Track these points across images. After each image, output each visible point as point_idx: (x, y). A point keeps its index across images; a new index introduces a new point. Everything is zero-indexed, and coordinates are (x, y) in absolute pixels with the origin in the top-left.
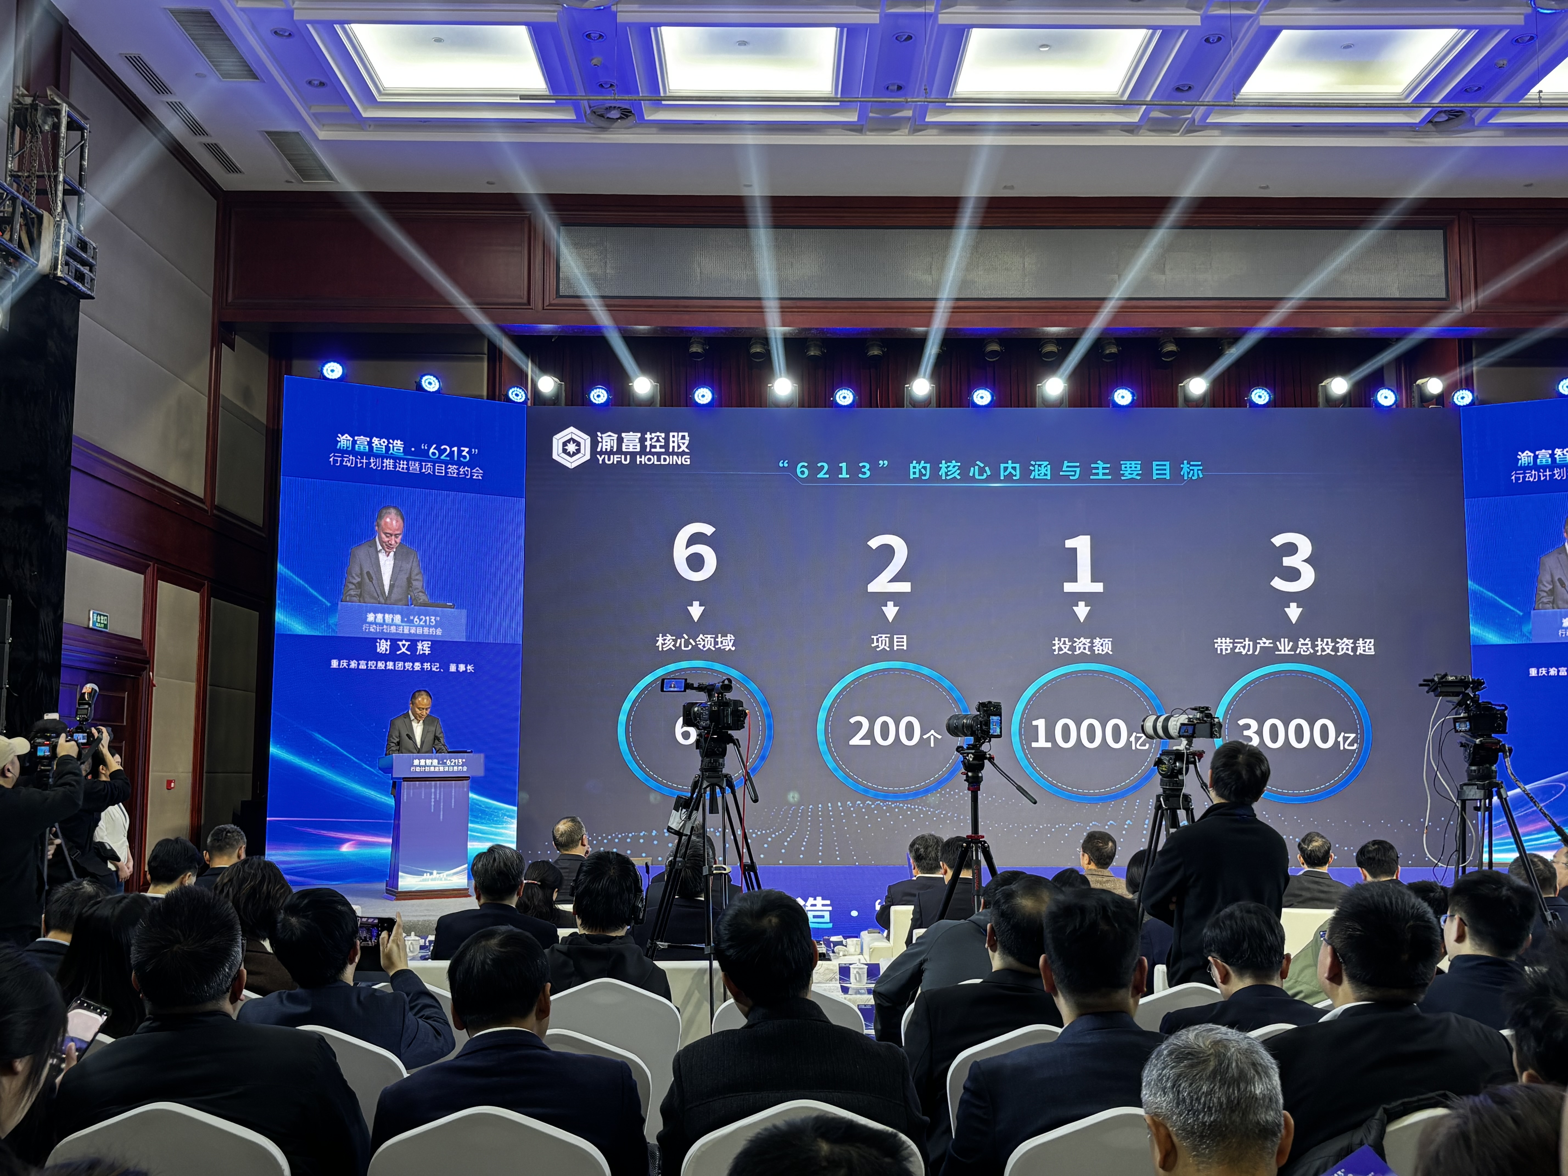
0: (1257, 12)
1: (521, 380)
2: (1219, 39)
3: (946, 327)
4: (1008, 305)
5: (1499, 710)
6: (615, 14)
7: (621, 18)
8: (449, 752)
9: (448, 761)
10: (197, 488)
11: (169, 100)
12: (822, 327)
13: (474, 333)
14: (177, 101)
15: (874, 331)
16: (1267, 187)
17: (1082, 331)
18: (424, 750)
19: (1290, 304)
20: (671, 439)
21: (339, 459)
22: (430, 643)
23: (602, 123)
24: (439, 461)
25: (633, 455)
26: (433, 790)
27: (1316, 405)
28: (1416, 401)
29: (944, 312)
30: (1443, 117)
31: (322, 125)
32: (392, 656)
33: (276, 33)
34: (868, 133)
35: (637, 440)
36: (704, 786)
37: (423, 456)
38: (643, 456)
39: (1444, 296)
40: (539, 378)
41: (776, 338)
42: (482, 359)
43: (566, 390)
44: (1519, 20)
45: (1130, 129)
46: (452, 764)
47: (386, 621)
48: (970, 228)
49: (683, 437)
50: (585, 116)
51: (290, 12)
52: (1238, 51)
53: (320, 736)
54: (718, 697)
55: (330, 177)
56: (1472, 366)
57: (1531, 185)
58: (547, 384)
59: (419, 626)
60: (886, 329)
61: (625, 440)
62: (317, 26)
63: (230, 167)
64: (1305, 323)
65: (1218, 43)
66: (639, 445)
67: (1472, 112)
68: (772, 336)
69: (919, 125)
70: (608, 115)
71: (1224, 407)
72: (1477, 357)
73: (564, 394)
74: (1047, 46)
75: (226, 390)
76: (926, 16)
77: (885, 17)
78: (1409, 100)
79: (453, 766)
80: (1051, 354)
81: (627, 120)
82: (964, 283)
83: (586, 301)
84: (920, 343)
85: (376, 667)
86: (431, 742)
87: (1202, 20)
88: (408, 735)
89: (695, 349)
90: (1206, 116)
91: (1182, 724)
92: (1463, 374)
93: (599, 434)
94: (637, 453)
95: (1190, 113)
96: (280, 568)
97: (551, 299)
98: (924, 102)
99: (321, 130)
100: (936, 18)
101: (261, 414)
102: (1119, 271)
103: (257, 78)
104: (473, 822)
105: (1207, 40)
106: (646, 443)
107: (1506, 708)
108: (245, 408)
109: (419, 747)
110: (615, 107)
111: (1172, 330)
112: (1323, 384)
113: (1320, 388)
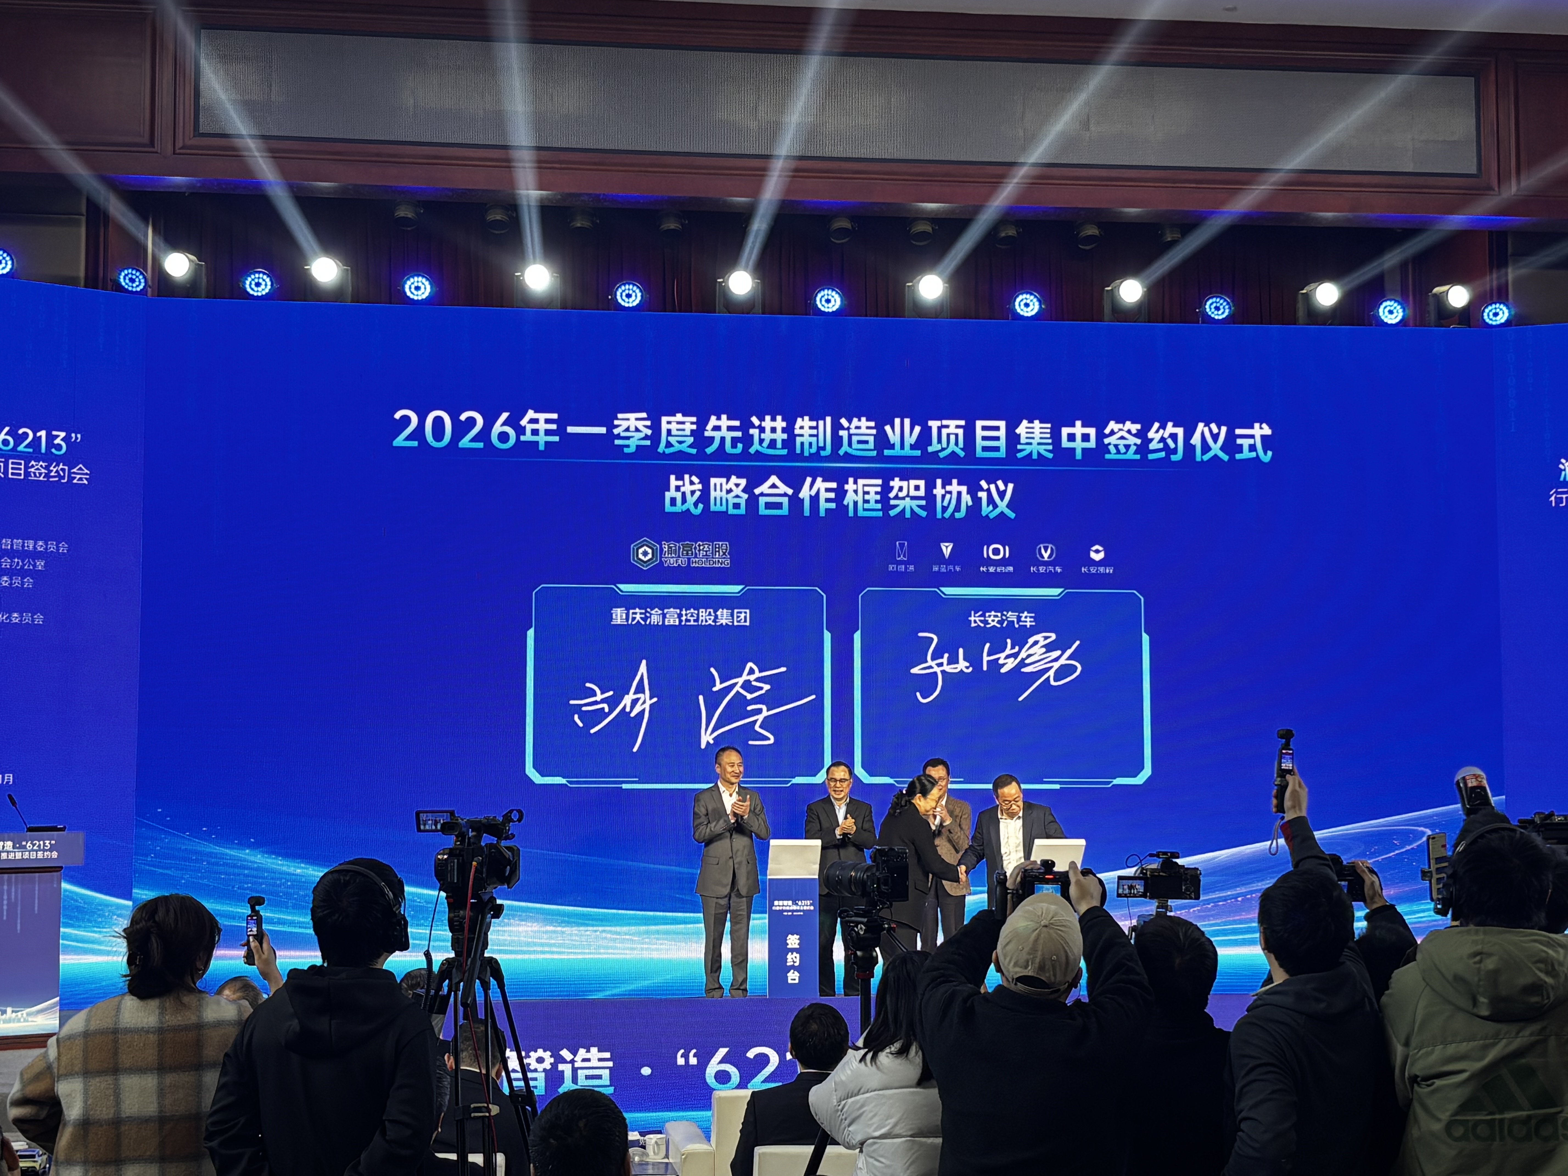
1: (137, 256)
3: (782, 197)
4: (869, 168)
8: (29, 831)
9: (29, 844)
12: (594, 191)
13: (68, 186)
15: (673, 201)
16: (1234, 9)
17: (977, 210)
19: (1274, 178)
24: (14, 455)
26: (5, 887)
27: (1294, 322)
28: (1432, 317)
29: (780, 176)
39: (1473, 170)
40: (166, 254)
41: (529, 204)
42: (77, 223)
43: (207, 275)
46: (35, 848)
48: (826, 53)
56: (1507, 274)
58: (178, 265)
60: (691, 198)
64: (1289, 205)
68: (524, 201)
71: (1171, 322)
72: (1515, 260)
73: (204, 280)
79: (37, 851)
80: (925, 239)
82: (811, 136)
83: (238, 142)
84: (743, 219)
89: (404, 213)
92: (1495, 283)
97: (187, 137)
104: (67, 925)
111: (1098, 211)
112: (1304, 291)
113: (1300, 297)
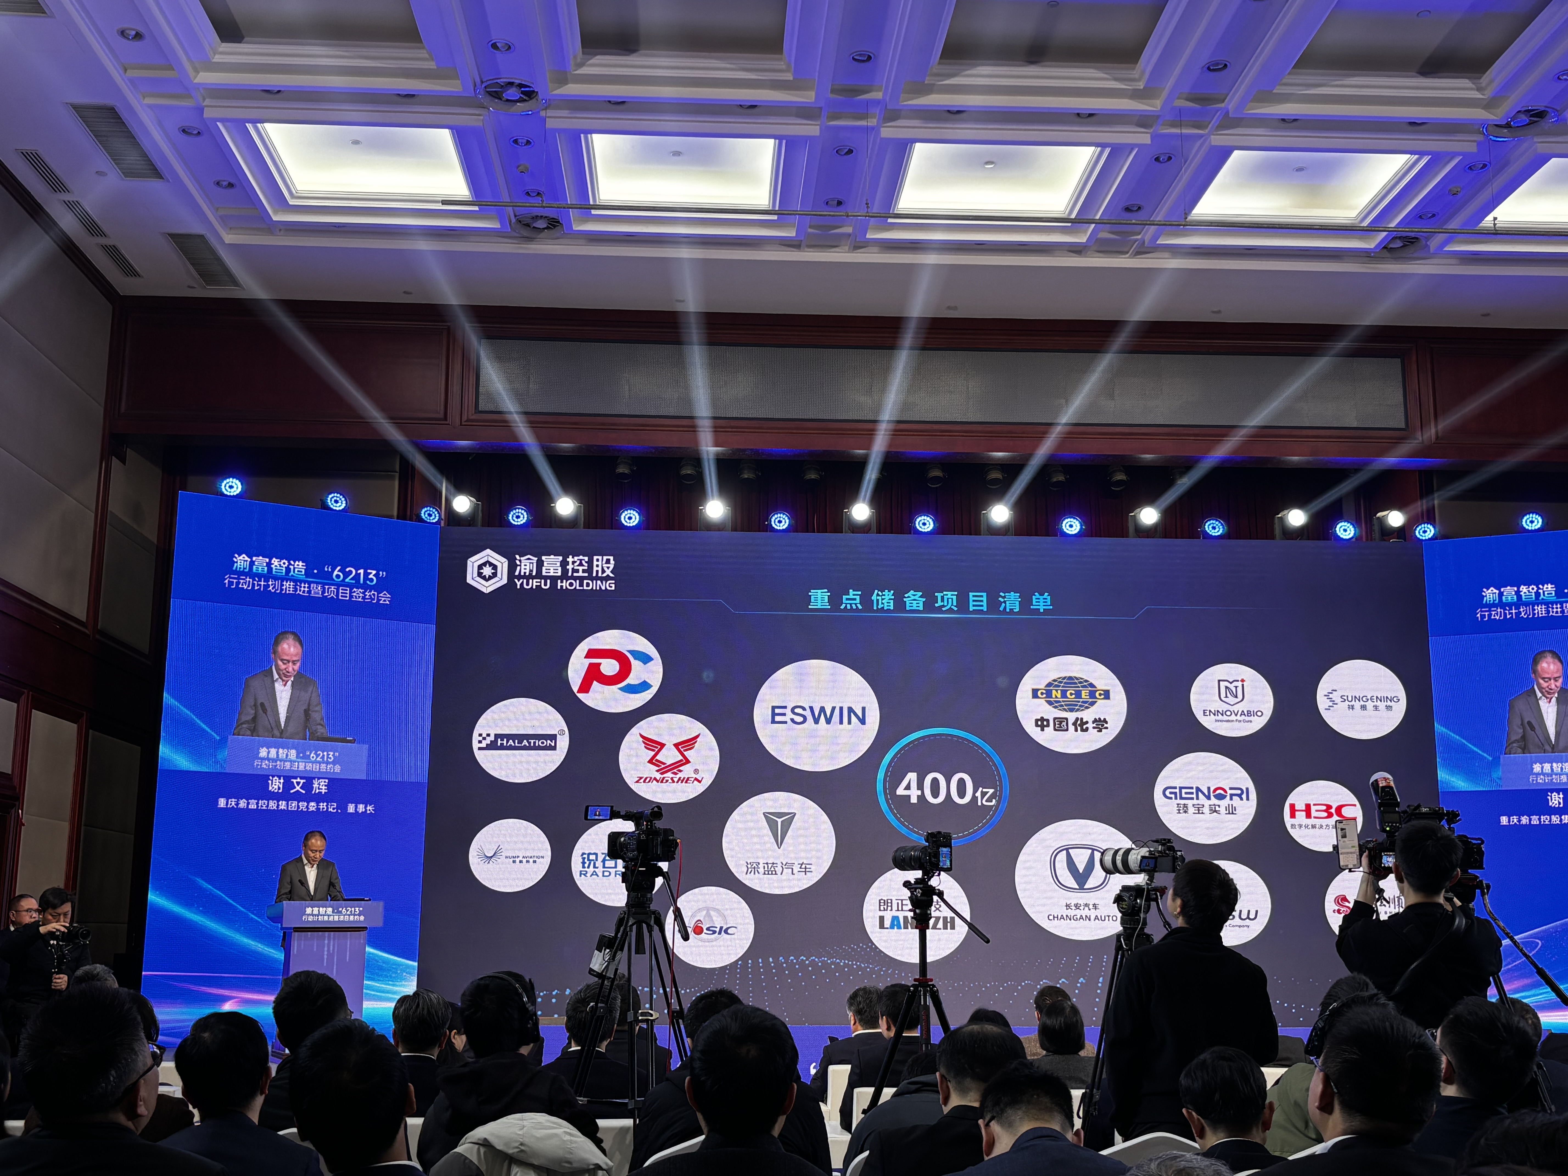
0: (1209, 132)
1: (434, 499)
2: (1170, 158)
3: (887, 450)
4: (952, 429)
5: (1475, 844)
6: (544, 120)
7: (550, 124)
8: (345, 900)
9: (344, 910)
10: (80, 611)
11: (66, 199)
12: (757, 448)
13: (386, 448)
14: (74, 199)
15: (812, 453)
16: (1219, 312)
17: (1028, 457)
18: (318, 896)
19: (1243, 432)
20: (595, 563)
21: (235, 581)
22: (327, 781)
23: (525, 232)
24: (343, 584)
25: (554, 579)
26: (326, 942)
27: (1273, 537)
28: (1376, 534)
29: (885, 435)
30: (1398, 244)
31: (231, 229)
32: (286, 794)
33: (184, 131)
34: (806, 249)
35: (559, 564)
36: (630, 923)
37: (326, 578)
38: (564, 581)
39: (1403, 426)
40: (455, 497)
41: (709, 460)
42: (393, 478)
43: (482, 511)
44: (1472, 148)
45: (1076, 250)
46: (348, 913)
47: (280, 756)
48: (912, 348)
49: (608, 561)
50: (510, 224)
51: (200, 110)
52: (1189, 171)
53: (204, 883)
54: (647, 825)
55: (234, 282)
56: (1433, 499)
57: (1488, 315)
58: (462, 504)
59: (316, 762)
60: (824, 451)
61: (545, 564)
62: (228, 124)
63: (129, 270)
64: (1260, 451)
65: (1168, 163)
66: (560, 569)
67: (1427, 239)
68: (705, 456)
69: (858, 244)
70: (534, 225)
71: (1176, 538)
72: (1438, 490)
73: (480, 514)
74: (992, 163)
75: (114, 507)
76: (867, 130)
77: (825, 129)
78: (1365, 224)
79: (349, 915)
80: (995, 481)
81: (554, 230)
82: (905, 406)
83: (508, 417)
84: (860, 465)
85: (267, 806)
86: (326, 889)
87: (1152, 138)
88: (300, 881)
89: (622, 469)
90: (1156, 237)
91: (1143, 857)
92: (1425, 507)
93: (517, 557)
94: (558, 578)
95: (1140, 234)
96: (166, 698)
97: (470, 413)
98: (866, 216)
99: (228, 234)
100: (878, 132)
101: (150, 532)
102: (1066, 396)
103: (161, 178)
104: (369, 979)
105: (1157, 159)
106: (568, 567)
107: (1483, 842)
108: (135, 527)
109: (312, 894)
110: (542, 216)
111: (1122, 457)
112: (1279, 516)
113: (1276, 519)
